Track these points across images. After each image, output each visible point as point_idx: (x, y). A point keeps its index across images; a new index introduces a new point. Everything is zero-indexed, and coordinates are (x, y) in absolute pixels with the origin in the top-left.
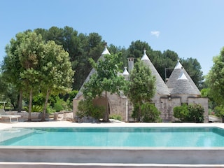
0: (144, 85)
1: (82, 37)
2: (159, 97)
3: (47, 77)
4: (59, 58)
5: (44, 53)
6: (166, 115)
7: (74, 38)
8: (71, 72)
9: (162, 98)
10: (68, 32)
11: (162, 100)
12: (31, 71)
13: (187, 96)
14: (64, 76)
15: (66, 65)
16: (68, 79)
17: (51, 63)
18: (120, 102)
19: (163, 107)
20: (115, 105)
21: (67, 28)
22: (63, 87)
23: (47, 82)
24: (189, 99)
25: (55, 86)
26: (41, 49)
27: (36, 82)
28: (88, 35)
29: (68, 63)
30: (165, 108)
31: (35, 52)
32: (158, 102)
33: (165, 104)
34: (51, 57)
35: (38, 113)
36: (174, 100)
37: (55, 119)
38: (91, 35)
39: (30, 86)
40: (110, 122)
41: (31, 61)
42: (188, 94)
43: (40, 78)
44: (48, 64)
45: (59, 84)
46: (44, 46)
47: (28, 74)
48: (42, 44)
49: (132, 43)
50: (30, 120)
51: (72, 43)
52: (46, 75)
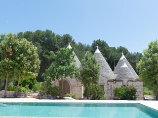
0: (91, 71)
1: (58, 37)
2: (107, 80)
3: (20, 65)
4: (29, 51)
5: (18, 48)
6: (111, 94)
7: (53, 38)
8: (38, 61)
9: (109, 81)
10: (48, 34)
11: (109, 83)
12: (7, 60)
13: (127, 80)
14: (32, 64)
15: (34, 56)
16: (35, 66)
17: (23, 54)
18: (78, 84)
19: (109, 88)
20: (74, 86)
21: (47, 31)
22: (31, 72)
23: (19, 69)
24: (129, 82)
25: (24, 72)
26: (16, 45)
27: (12, 69)
28: (62, 36)
29: (35, 54)
30: (111, 89)
31: (11, 46)
32: (106, 84)
33: (111, 86)
34: (23, 50)
35: (14, 92)
36: (118, 83)
37: (25, 97)
38: (65, 35)
39: (7, 72)
40: (64, 99)
41: (8, 53)
42: (128, 78)
43: (14, 66)
44: (21, 55)
45: (28, 70)
46: (18, 42)
47: (5, 62)
48: (17, 41)
49: (94, 41)
50: (5, 97)
51: (51, 41)
52: (19, 63)
